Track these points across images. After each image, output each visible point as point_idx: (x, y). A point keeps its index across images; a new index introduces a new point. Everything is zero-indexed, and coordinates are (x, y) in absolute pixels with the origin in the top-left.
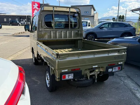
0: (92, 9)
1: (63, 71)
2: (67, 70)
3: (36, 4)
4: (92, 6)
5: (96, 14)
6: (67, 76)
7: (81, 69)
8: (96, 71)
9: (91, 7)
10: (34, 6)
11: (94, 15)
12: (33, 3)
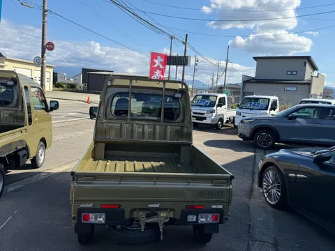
0: (308, 67)
1: (82, 206)
2: (91, 205)
3: (159, 57)
4: (308, 58)
5: (317, 77)
6: (92, 216)
7: (121, 207)
8: (162, 215)
9: (306, 60)
10: (155, 60)
11: (311, 81)
12: (154, 56)
